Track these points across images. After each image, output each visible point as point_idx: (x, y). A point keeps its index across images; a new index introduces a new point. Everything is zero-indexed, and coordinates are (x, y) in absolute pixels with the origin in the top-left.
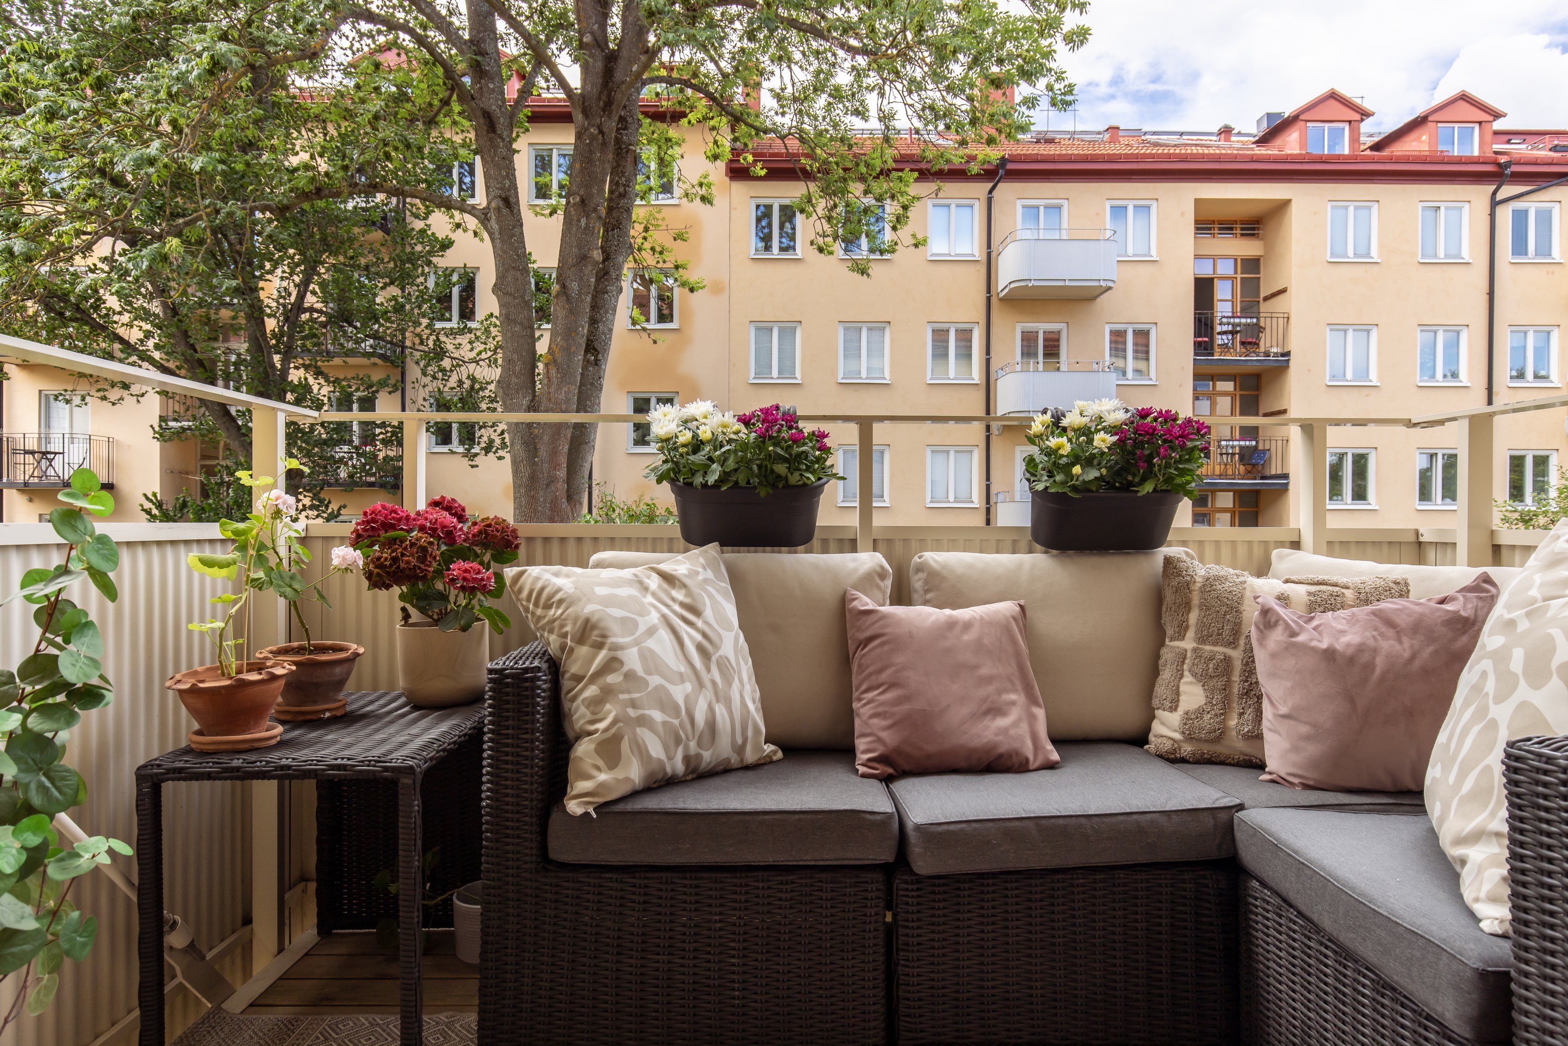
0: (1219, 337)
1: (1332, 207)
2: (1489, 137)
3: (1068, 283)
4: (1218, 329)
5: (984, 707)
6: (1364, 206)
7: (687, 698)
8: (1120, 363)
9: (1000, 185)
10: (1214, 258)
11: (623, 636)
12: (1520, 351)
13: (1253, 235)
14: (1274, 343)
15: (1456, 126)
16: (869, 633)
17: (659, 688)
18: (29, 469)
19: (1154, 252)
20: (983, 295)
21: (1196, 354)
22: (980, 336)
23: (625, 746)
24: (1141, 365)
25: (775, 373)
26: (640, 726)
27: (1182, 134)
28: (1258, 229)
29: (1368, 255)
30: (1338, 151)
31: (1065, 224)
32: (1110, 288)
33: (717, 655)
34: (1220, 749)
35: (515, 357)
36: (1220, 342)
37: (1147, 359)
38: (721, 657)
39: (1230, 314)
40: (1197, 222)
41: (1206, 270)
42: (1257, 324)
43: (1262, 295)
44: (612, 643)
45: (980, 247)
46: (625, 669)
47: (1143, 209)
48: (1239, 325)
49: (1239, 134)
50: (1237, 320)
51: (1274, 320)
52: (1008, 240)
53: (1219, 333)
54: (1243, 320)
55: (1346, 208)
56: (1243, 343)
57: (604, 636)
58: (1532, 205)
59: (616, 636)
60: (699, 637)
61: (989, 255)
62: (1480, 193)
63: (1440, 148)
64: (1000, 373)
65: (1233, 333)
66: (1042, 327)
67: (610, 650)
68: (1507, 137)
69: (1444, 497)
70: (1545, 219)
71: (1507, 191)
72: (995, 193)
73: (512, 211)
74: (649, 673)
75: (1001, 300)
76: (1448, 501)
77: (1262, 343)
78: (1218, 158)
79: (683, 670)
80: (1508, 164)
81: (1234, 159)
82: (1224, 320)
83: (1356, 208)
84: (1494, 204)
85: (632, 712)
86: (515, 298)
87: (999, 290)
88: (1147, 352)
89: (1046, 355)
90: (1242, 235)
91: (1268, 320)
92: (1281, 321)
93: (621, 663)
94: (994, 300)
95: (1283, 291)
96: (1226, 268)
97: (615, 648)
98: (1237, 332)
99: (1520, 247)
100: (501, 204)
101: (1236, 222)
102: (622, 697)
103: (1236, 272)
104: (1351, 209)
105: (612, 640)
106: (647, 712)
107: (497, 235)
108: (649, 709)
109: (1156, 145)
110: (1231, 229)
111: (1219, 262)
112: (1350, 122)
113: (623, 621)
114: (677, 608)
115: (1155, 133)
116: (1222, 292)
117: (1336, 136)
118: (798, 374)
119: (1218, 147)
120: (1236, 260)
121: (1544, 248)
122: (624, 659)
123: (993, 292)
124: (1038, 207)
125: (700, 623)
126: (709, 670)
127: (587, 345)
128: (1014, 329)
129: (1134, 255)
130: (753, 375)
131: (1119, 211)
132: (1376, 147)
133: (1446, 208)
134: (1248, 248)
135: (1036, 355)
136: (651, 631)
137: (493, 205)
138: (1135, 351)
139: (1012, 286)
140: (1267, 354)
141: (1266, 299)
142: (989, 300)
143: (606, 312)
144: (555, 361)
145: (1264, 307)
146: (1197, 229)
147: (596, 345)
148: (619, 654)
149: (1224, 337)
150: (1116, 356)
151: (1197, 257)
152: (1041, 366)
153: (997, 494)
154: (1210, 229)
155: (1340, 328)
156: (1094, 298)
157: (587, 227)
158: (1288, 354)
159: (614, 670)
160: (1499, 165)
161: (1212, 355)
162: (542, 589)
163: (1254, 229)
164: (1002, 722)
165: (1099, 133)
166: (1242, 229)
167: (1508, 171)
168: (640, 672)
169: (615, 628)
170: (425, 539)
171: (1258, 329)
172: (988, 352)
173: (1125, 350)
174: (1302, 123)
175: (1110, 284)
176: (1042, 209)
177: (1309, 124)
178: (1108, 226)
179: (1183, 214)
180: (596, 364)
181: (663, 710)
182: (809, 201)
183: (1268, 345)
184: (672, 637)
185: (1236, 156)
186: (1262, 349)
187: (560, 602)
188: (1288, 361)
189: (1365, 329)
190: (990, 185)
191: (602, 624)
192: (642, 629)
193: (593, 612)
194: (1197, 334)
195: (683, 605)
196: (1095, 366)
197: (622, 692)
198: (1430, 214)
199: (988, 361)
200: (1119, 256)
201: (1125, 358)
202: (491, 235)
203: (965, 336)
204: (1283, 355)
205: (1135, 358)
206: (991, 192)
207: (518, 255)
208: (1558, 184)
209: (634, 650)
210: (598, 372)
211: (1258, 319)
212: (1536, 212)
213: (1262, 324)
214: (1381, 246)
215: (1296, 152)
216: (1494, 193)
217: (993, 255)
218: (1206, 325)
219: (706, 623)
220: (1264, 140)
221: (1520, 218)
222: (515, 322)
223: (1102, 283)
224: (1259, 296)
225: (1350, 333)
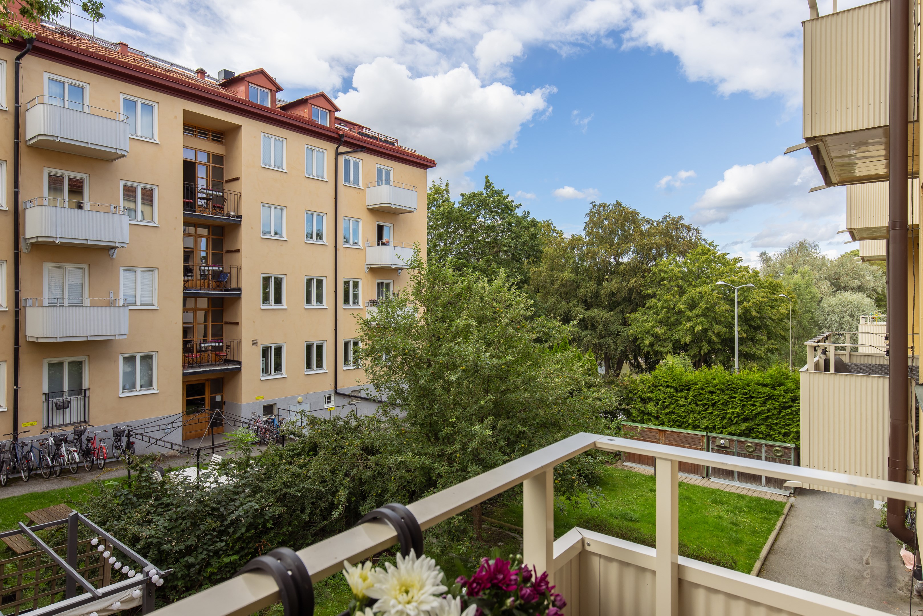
0: (199, 200)
1: (264, 136)
2: (333, 119)
3: (90, 146)
4: (199, 195)
6: (280, 139)
8: (131, 205)
9: (27, 56)
10: (196, 150)
12: (347, 229)
13: (219, 141)
14: (232, 209)
15: (320, 109)
19: (156, 137)
21: (185, 210)
22: (8, 172)
24: (147, 208)
27: (172, 65)
28: (222, 138)
29: (281, 167)
30: (265, 105)
31: (87, 101)
32: (124, 156)
36: (199, 203)
37: (152, 205)
39: (205, 187)
40: (185, 125)
41: (191, 157)
42: (222, 196)
43: (225, 179)
45: (8, 100)
47: (148, 108)
48: (212, 195)
49: (208, 76)
50: (211, 192)
51: (233, 195)
52: (36, 101)
53: (200, 198)
54: (214, 193)
55: (271, 138)
56: (214, 207)
58: (352, 158)
61: (17, 109)
62: (331, 147)
63: (313, 118)
64: (29, 205)
65: (207, 199)
66: (67, 174)
68: (340, 122)
69: (317, 302)
70: (356, 165)
71: (342, 149)
72: (23, 61)
75: (29, 146)
76: (319, 303)
77: (225, 208)
78: (199, 88)
80: (343, 136)
81: (208, 91)
82: (203, 191)
83: (275, 140)
84: (337, 154)
87: (28, 138)
88: (152, 201)
89: (71, 196)
90: (213, 139)
91: (229, 195)
92: (236, 196)
94: (22, 146)
95: (237, 179)
96: (202, 158)
98: (211, 199)
99: (347, 179)
101: (209, 131)
103: (209, 162)
104: (273, 140)
109: (155, 66)
110: (206, 134)
111: (199, 153)
112: (271, 90)
115: (153, 58)
116: (201, 172)
117: (264, 96)
119: (197, 81)
120: (209, 155)
121: (356, 181)
123: (21, 138)
124: (63, 83)
128: (42, 172)
129: (142, 137)
131: (130, 105)
132: (284, 108)
133: (317, 151)
134: (217, 149)
135: (62, 196)
138: (143, 199)
139: (40, 138)
140: (228, 215)
141: (227, 182)
142: (17, 145)
145: (226, 186)
146: (185, 129)
149: (203, 201)
150: (129, 201)
151: (185, 147)
152: (66, 204)
153: (26, 300)
154: (193, 131)
155: (268, 205)
156: (112, 160)
158: (240, 217)
160: (339, 135)
161: (195, 211)
163: (220, 138)
165: (112, 44)
166: (213, 136)
167: (343, 139)
171: (222, 200)
173: (135, 198)
174: (246, 83)
175: (124, 153)
176: (67, 86)
177: (250, 84)
178: (122, 111)
179: (176, 117)
183: (229, 210)
185: (210, 90)
186: (225, 212)
188: (240, 221)
189: (281, 208)
190: (18, 53)
194: (186, 196)
196: (112, 209)
198: (310, 152)
199: (16, 194)
200: (131, 134)
201: (135, 202)
204: (237, 217)
205: (143, 204)
206: (18, 58)
208: (362, 151)
211: (223, 193)
212: (353, 162)
213: (225, 197)
214: (287, 164)
215: (244, 98)
216: (337, 149)
217: (21, 110)
218: (191, 192)
220: (224, 85)
221: (347, 163)
223: (118, 151)
224: (223, 180)
225: (273, 209)
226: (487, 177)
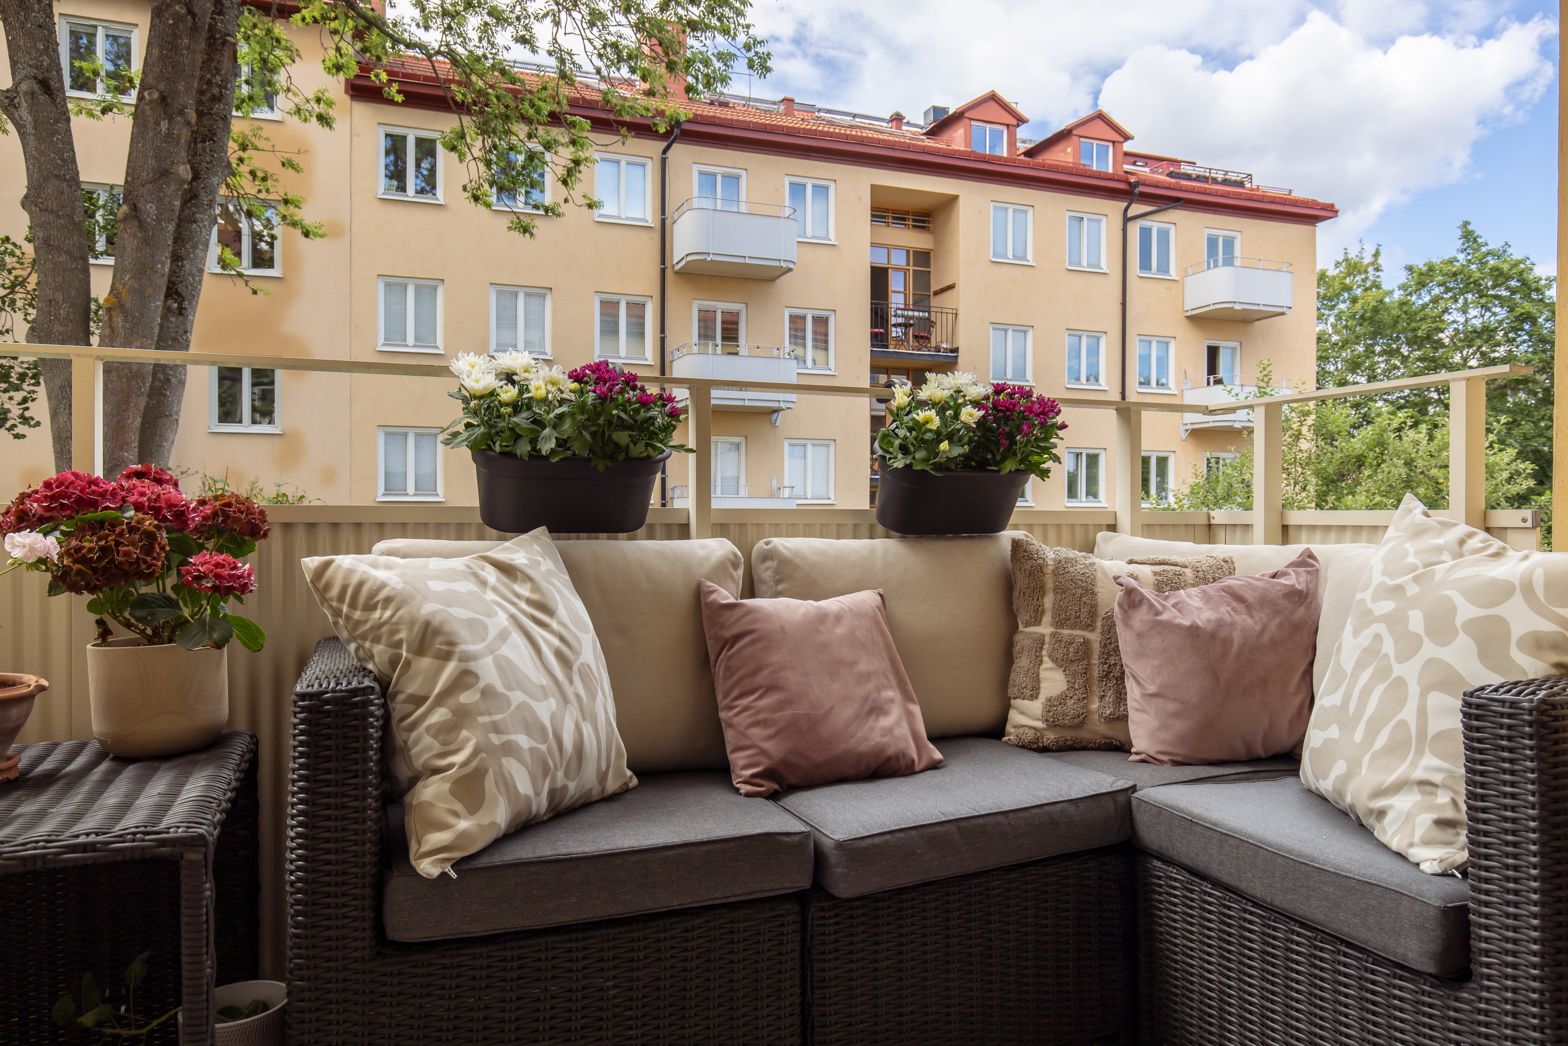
0: (894, 329)
1: (995, 207)
2: (1120, 157)
3: (748, 261)
4: (893, 320)
5: (867, 708)
6: (1021, 209)
7: (553, 717)
8: (799, 351)
9: (675, 145)
10: (889, 248)
11: (474, 643)
12: (1145, 359)
13: (924, 228)
14: (944, 339)
15: (1095, 142)
16: (735, 630)
17: (522, 706)
19: (832, 235)
20: (657, 267)
21: (873, 346)
22: (654, 311)
23: (490, 782)
24: (821, 354)
25: (410, 339)
26: (505, 755)
27: (855, 116)
28: (929, 222)
29: (1024, 258)
30: (997, 153)
31: (743, 196)
32: (790, 270)
33: (578, 662)
34: (1083, 734)
35: (59, 296)
36: (894, 334)
37: (826, 349)
38: (582, 664)
39: (902, 306)
40: (873, 209)
41: (881, 261)
42: (928, 319)
43: (933, 289)
44: (462, 652)
45: (654, 212)
46: (482, 684)
47: (821, 191)
48: (912, 318)
49: (909, 123)
50: (911, 313)
51: (944, 315)
52: (685, 207)
53: (895, 325)
54: (916, 314)
55: (1006, 209)
56: (916, 337)
57: (452, 644)
58: (1155, 224)
59: (466, 643)
60: (556, 642)
61: (663, 223)
62: (1114, 208)
63: (1082, 162)
64: (677, 354)
65: (906, 326)
66: (721, 307)
67: (461, 660)
68: (1133, 159)
69: (1087, 494)
70: (1164, 236)
71: (1137, 209)
72: (670, 154)
73: (53, 100)
74: (510, 689)
75: (677, 273)
76: (1091, 498)
77: (933, 338)
78: (892, 146)
79: (544, 682)
80: (1137, 184)
81: (907, 148)
82: (899, 312)
83: (1015, 211)
84: (1126, 220)
85: (495, 739)
86: (58, 217)
87: (675, 262)
88: (826, 342)
89: (724, 339)
90: (914, 226)
91: (939, 315)
92: (950, 316)
93: (476, 677)
94: (669, 273)
95: (951, 287)
96: (899, 259)
97: (465, 658)
98: (911, 325)
99: (1145, 264)
100: (36, 87)
101: (908, 213)
102: (482, 719)
103: (908, 264)
104: (1010, 211)
105: (463, 647)
106: (513, 737)
107: (30, 129)
108: (515, 733)
109: (832, 123)
110: (904, 219)
111: (893, 252)
112: (1008, 125)
113: (470, 623)
114: (524, 605)
115: (828, 111)
116: (896, 283)
117: (996, 138)
118: (440, 342)
119: (891, 134)
120: (908, 251)
121: (1164, 267)
122: (479, 671)
123: (668, 264)
124: (714, 175)
125: (554, 625)
126: (571, 682)
127: (168, 288)
128: (690, 307)
129: (813, 237)
130: (381, 340)
131: (798, 190)
132: (1030, 153)
133: (1089, 220)
134: (918, 240)
135: (714, 338)
136: (503, 636)
137: (24, 87)
138: (815, 340)
139: (690, 258)
140: (938, 349)
141: (936, 293)
142: (663, 272)
143: (195, 247)
144: (121, 306)
145: (935, 302)
146: (873, 216)
147: (180, 288)
148: (472, 666)
149: (899, 330)
150: (796, 344)
151: (873, 245)
152: (719, 350)
153: (673, 489)
154: (884, 217)
155: (1001, 327)
156: (773, 279)
157: (169, 134)
158: (956, 350)
159: (467, 687)
160: (1129, 184)
161: (887, 347)
162: (361, 584)
163: (924, 222)
164: (885, 722)
165: (774, 103)
166: (914, 220)
167: (1137, 191)
168: (500, 687)
169: (463, 633)
170: (149, 523)
171: (929, 323)
172: (663, 331)
173: (804, 338)
174: (967, 121)
175: (791, 266)
176: (719, 177)
177: (973, 123)
178: (787, 203)
179: (860, 199)
180: (181, 314)
181: (529, 734)
182: (462, 136)
183: (939, 340)
184: (527, 643)
185: (909, 145)
186: (933, 344)
187: (388, 601)
188: (957, 357)
189: (1022, 330)
190: (664, 144)
191: (447, 628)
192: (492, 634)
193: (436, 612)
194: (874, 325)
195: (529, 602)
196: (775, 352)
197: (481, 714)
198: (1075, 223)
199: (663, 340)
200: (799, 236)
201: (804, 346)
202: (20, 127)
203: (637, 310)
204: (952, 351)
205: (815, 347)
206: (665, 151)
207: (63, 160)
208: (1174, 208)
209: (489, 660)
210: (184, 323)
211: (929, 313)
212: (1158, 231)
213: (933, 319)
214: (1036, 251)
215: (962, 148)
216: (1126, 210)
217: (668, 222)
218: (882, 318)
219: (561, 623)
220: (932, 133)
221: (1146, 234)
222: (59, 249)
223: (783, 264)
224: (929, 291)
225: (1010, 333)
226: (1466, 224)
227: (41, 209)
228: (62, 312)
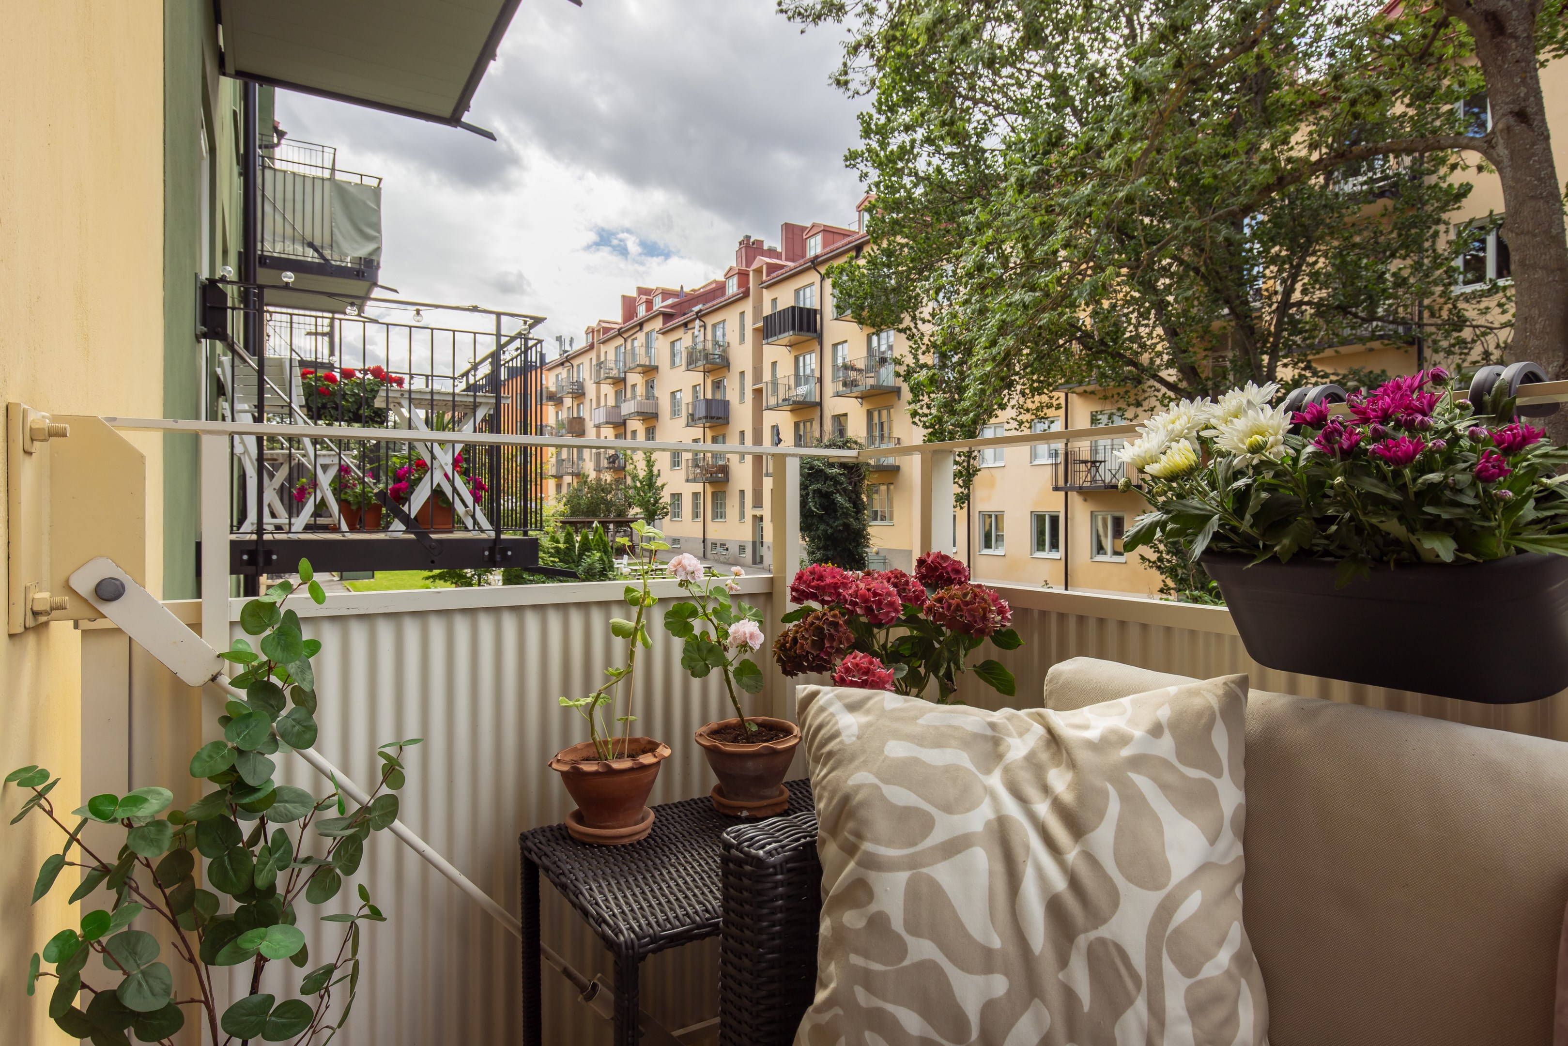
7: (989, 1008)
11: (889, 844)
17: (927, 967)
18: (1083, 475)
26: (872, 1029)
33: (1093, 935)
38: (1102, 941)
44: (867, 853)
46: (873, 908)
57: (859, 836)
59: (877, 841)
60: (1060, 884)
67: (860, 864)
74: (914, 929)
79: (996, 943)
85: (861, 996)
93: (870, 895)
97: (871, 863)
102: (856, 960)
105: (868, 846)
106: (890, 1007)
108: (895, 1002)
113: (906, 814)
114: (1043, 808)
122: (877, 889)
125: (1072, 855)
126: (1063, 962)
136: (956, 847)
137: (1500, 126)
148: (873, 876)
159: (857, 904)
168: (897, 924)
169: (881, 824)
181: (926, 1013)
184: (1000, 868)
187: (831, 755)
191: (863, 813)
192: (937, 837)
193: (858, 788)
195: (1059, 807)
197: (857, 952)
202: (1499, 165)
209: (903, 877)
219: (1089, 857)
227: (1517, 234)
228: (1537, 326)
